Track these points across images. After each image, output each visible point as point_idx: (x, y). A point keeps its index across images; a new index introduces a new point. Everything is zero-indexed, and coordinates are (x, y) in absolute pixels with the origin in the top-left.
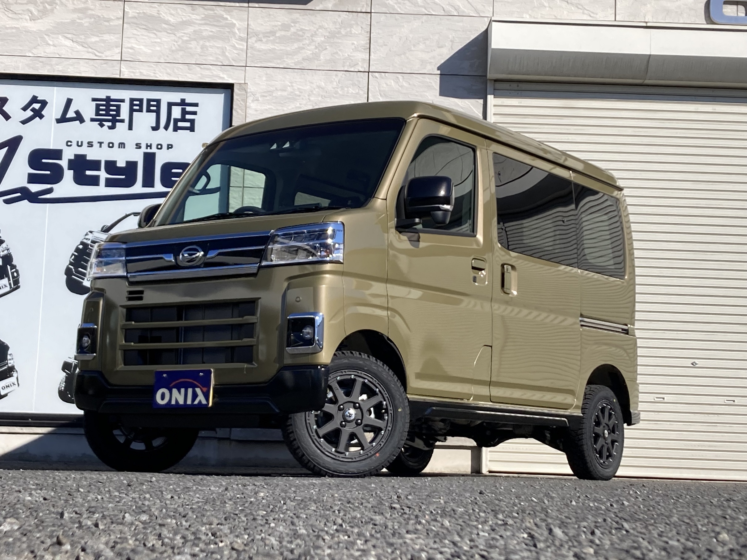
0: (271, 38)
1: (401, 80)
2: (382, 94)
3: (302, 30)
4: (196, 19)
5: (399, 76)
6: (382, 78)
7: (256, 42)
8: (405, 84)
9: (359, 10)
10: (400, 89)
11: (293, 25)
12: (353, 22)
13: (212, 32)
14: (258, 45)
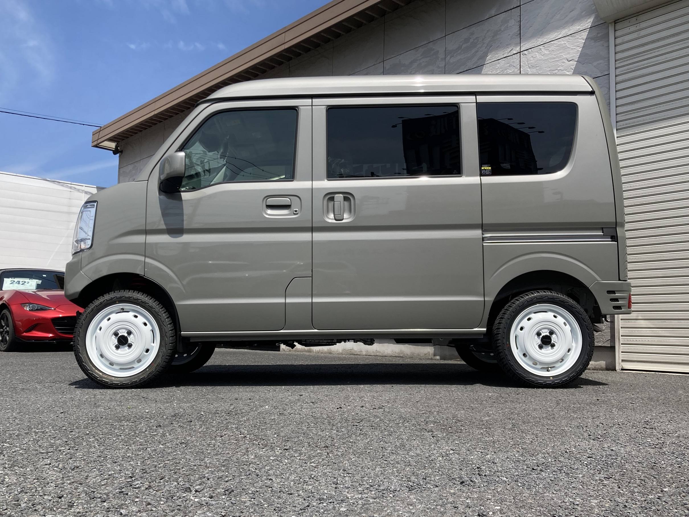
0: (459, 52)
1: (543, 50)
2: (529, 65)
3: (477, 38)
4: (418, 57)
5: (541, 47)
6: (529, 53)
7: (450, 59)
8: (546, 52)
9: (512, 7)
10: (543, 57)
11: (471, 37)
12: (508, 18)
13: (426, 62)
14: (453, 60)
